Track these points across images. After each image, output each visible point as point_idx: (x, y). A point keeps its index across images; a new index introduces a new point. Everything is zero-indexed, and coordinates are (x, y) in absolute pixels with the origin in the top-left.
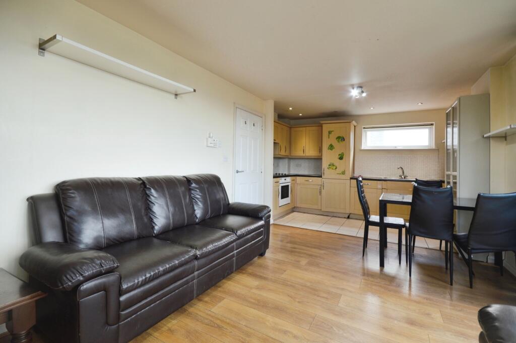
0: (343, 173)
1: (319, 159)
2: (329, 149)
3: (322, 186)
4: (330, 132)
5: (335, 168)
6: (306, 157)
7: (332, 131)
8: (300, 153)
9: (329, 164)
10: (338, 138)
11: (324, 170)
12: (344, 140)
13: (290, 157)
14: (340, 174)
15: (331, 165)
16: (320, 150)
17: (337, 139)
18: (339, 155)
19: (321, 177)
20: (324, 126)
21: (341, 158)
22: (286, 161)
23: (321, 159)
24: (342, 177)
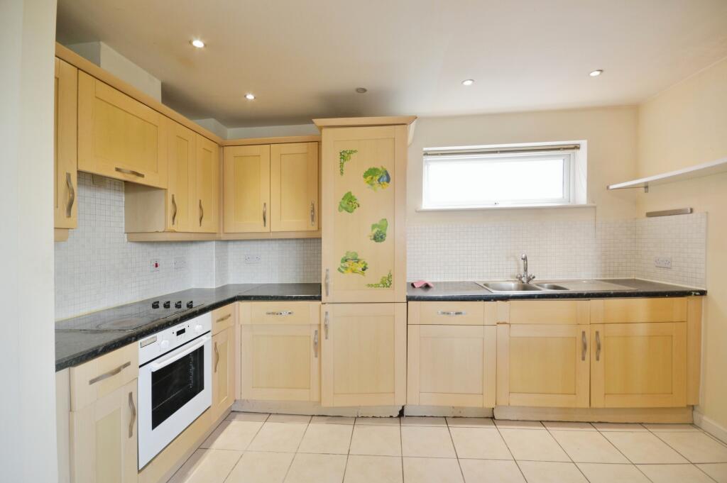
0: (387, 282)
1: (312, 242)
2: (341, 208)
3: (322, 328)
4: (344, 156)
5: (359, 267)
6: (272, 236)
7: (351, 152)
8: (253, 225)
9: (343, 256)
10: (371, 172)
11: (327, 277)
12: (388, 180)
13: (224, 237)
14: (377, 286)
15: (351, 261)
16: (315, 213)
17: (365, 176)
18: (374, 226)
19: (319, 298)
20: (327, 136)
21: (379, 237)
22: (211, 248)
23: (319, 239)
24: (384, 294)
